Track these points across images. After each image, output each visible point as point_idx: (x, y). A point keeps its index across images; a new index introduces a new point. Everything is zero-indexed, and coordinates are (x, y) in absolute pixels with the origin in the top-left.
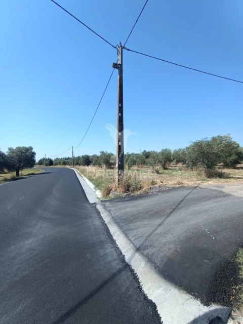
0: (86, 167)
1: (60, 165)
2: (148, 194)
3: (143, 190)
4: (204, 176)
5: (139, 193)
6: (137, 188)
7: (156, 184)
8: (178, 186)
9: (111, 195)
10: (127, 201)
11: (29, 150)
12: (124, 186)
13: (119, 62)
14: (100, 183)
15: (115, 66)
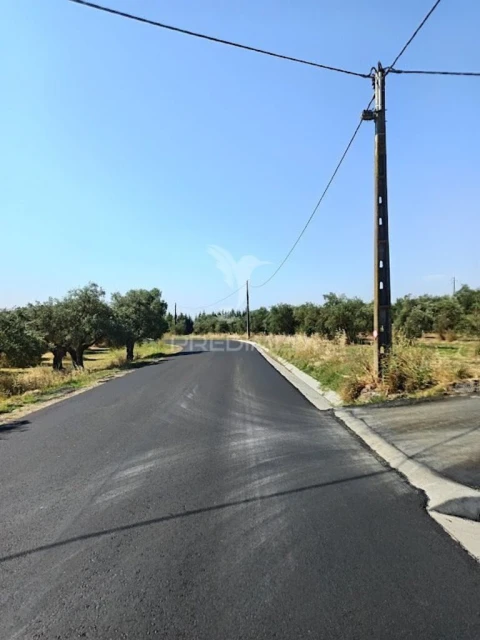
0: (289, 339)
1: (214, 332)
2: (446, 397)
3: (437, 387)
5: (425, 393)
6: (422, 384)
7: (470, 377)
9: (363, 398)
10: (398, 406)
11: (153, 298)
12: (392, 378)
13: (377, 105)
14: (334, 375)
15: (368, 115)
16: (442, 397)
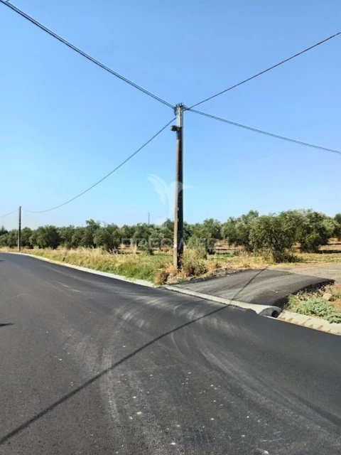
3: (209, 272)
4: (271, 260)
5: (205, 276)
6: (202, 271)
7: (221, 267)
8: (244, 269)
9: (171, 281)
12: (189, 269)
13: (179, 124)
16: (213, 277)
